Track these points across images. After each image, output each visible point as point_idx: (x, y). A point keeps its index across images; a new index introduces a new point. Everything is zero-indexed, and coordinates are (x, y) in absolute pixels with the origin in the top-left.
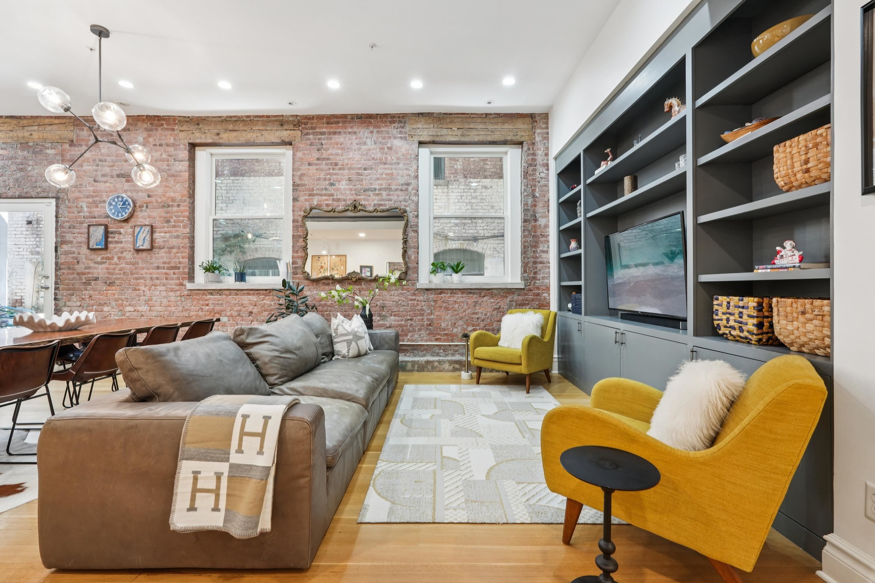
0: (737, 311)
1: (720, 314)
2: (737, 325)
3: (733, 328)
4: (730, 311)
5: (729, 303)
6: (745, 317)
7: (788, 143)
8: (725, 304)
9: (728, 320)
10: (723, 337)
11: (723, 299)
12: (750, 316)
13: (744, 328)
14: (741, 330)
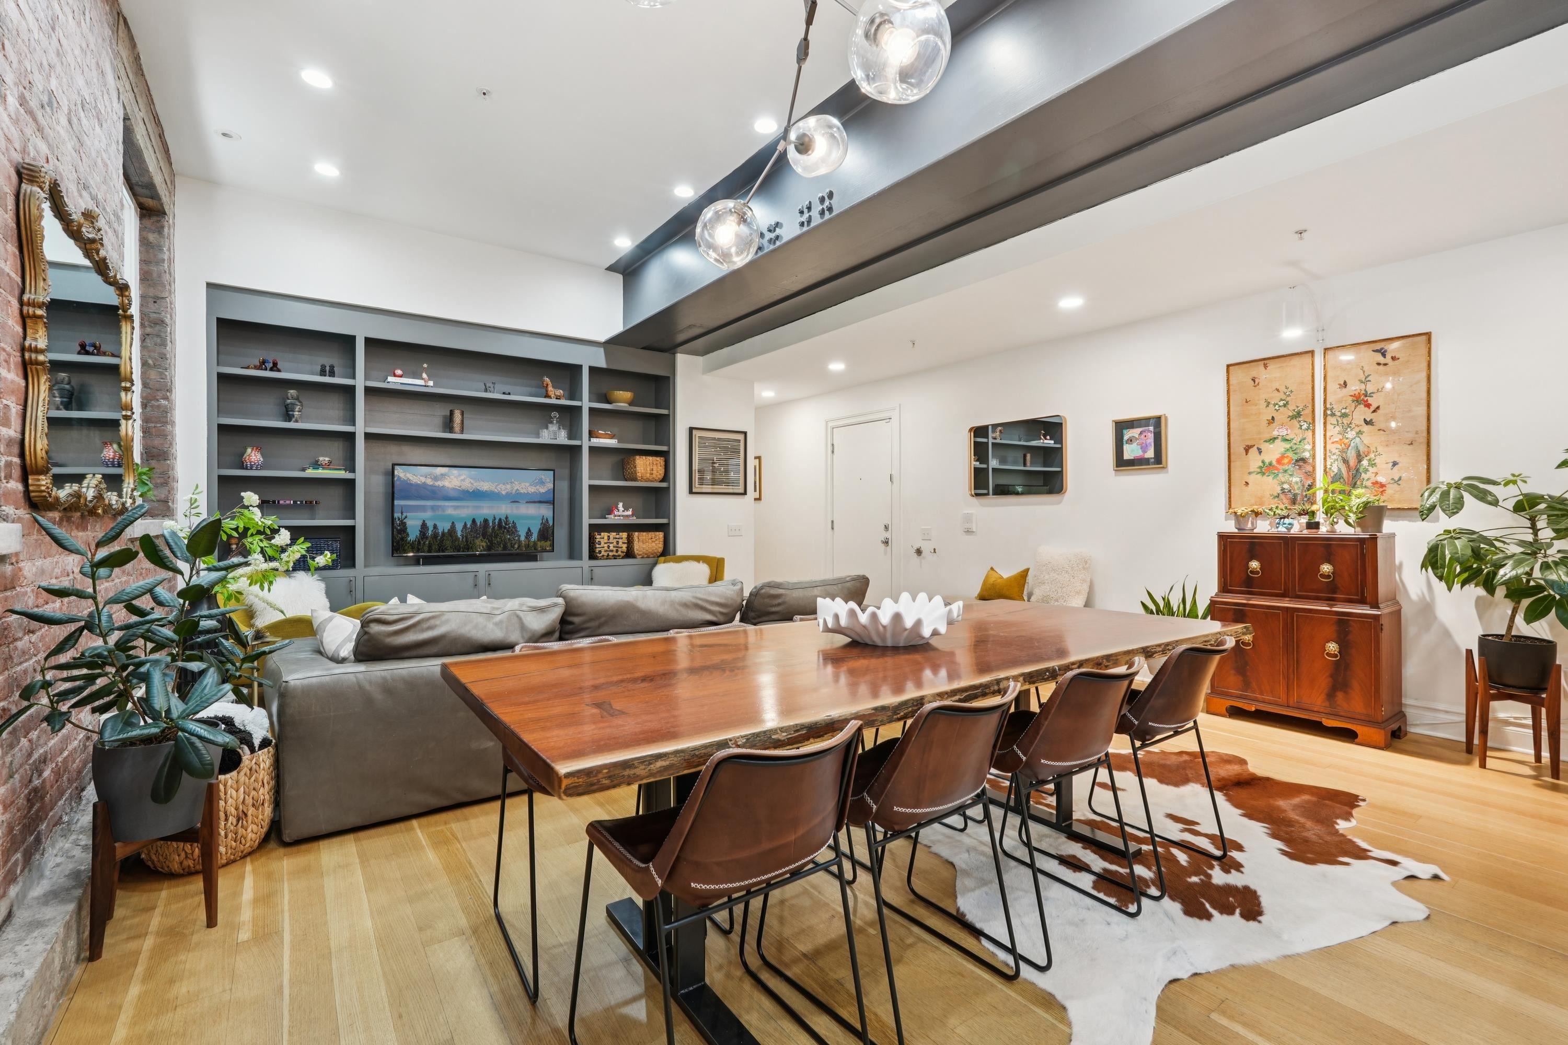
0: (615, 541)
1: (602, 543)
2: (615, 549)
3: (612, 551)
4: (610, 541)
5: (609, 536)
6: (620, 543)
7: (644, 457)
8: (606, 538)
9: (609, 547)
10: (603, 558)
11: (605, 535)
12: (624, 543)
13: (619, 550)
14: (617, 551)
